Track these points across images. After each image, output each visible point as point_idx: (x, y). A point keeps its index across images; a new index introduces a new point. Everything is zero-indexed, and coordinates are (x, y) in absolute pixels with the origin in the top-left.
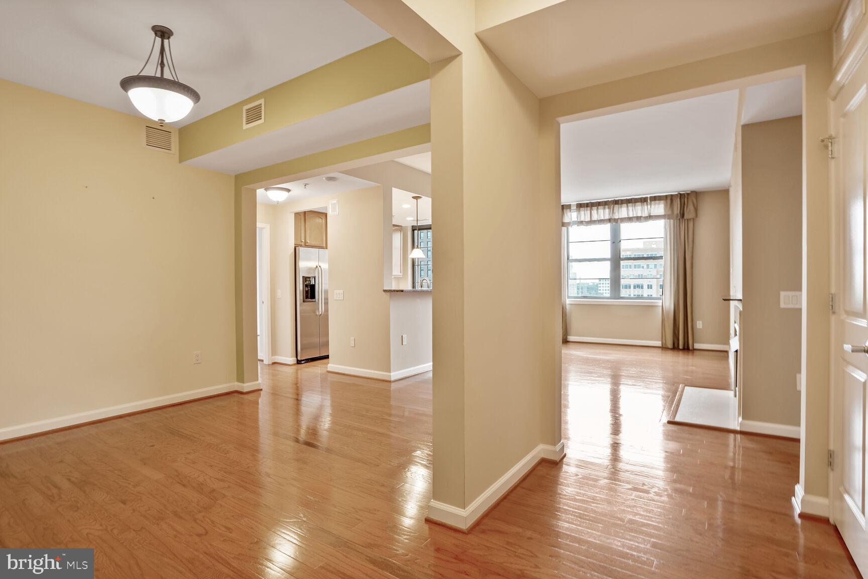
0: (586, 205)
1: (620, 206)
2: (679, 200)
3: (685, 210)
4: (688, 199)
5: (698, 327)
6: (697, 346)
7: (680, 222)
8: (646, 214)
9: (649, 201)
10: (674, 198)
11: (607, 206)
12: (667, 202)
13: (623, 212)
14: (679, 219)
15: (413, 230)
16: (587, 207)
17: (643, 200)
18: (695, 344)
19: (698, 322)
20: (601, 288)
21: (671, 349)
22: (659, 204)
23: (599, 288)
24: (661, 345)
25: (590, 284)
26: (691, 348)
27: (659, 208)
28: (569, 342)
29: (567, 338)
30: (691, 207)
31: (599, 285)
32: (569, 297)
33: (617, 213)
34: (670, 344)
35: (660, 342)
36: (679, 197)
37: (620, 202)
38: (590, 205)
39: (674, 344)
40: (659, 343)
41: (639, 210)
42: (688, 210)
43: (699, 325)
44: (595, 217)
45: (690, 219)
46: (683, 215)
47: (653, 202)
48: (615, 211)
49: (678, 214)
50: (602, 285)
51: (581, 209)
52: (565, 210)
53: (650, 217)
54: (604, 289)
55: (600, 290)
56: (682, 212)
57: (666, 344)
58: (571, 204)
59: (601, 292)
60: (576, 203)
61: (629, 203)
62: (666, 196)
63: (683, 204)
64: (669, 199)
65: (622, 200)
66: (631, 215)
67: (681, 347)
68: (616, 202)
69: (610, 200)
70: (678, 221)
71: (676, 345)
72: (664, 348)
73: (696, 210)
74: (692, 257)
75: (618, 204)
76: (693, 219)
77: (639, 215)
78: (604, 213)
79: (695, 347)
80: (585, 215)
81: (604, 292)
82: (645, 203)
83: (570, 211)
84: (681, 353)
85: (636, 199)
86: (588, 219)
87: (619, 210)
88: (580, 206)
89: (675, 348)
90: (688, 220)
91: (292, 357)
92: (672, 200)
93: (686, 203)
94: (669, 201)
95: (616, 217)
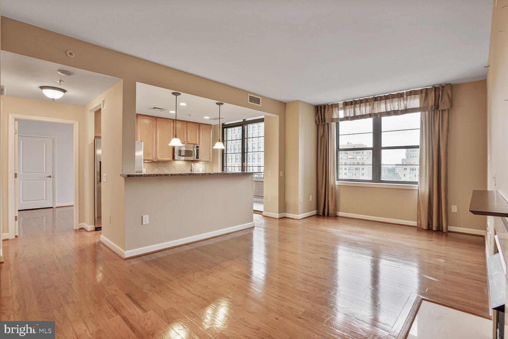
0: (350, 104)
1: (379, 102)
2: (433, 92)
3: (440, 101)
4: (442, 91)
5: (453, 211)
6: (452, 228)
7: (434, 114)
8: (402, 108)
9: (405, 97)
10: (429, 91)
11: (368, 103)
12: (422, 96)
13: (382, 107)
14: (434, 110)
15: (223, 129)
16: (352, 104)
17: (400, 96)
18: (449, 227)
19: (453, 206)
20: (397, 170)
21: (426, 230)
22: (414, 98)
23: (396, 170)
24: (416, 225)
25: (390, 167)
26: (444, 230)
27: (415, 102)
28: (337, 216)
29: (336, 214)
30: (446, 98)
31: (396, 168)
32: (338, 180)
33: (377, 108)
34: (424, 226)
35: (416, 223)
36: (433, 90)
37: (379, 99)
38: (353, 103)
39: (429, 225)
40: (414, 223)
41: (396, 105)
42: (443, 102)
43: (454, 209)
44: (358, 113)
45: (445, 110)
46: (438, 107)
47: (409, 97)
48: (375, 107)
49: (432, 106)
50: (397, 168)
51: (347, 106)
52: (333, 108)
53: (406, 111)
54: (399, 170)
55: (396, 171)
56: (436, 104)
57: (421, 225)
58: (339, 103)
59: (397, 172)
60: (342, 102)
61: (388, 99)
62: (422, 90)
63: (437, 97)
64: (424, 93)
65: (381, 97)
66: (389, 110)
67: (434, 229)
68: (376, 99)
69: (370, 97)
70: (433, 112)
71: (430, 227)
72: (419, 229)
73: (451, 101)
74: (447, 146)
75: (377, 101)
76: (448, 109)
77: (396, 109)
78: (365, 109)
79: (449, 230)
80: (350, 112)
81: (399, 172)
82: (402, 98)
83: (338, 109)
84: (434, 234)
85: (393, 95)
86: (352, 115)
87: (378, 106)
88: (346, 104)
89: (429, 229)
90: (442, 110)
91: (93, 225)
92: (427, 94)
93: (441, 95)
94: (424, 95)
95: (376, 111)
